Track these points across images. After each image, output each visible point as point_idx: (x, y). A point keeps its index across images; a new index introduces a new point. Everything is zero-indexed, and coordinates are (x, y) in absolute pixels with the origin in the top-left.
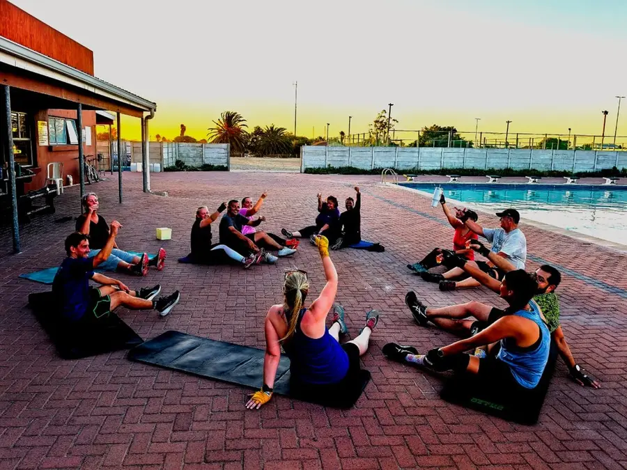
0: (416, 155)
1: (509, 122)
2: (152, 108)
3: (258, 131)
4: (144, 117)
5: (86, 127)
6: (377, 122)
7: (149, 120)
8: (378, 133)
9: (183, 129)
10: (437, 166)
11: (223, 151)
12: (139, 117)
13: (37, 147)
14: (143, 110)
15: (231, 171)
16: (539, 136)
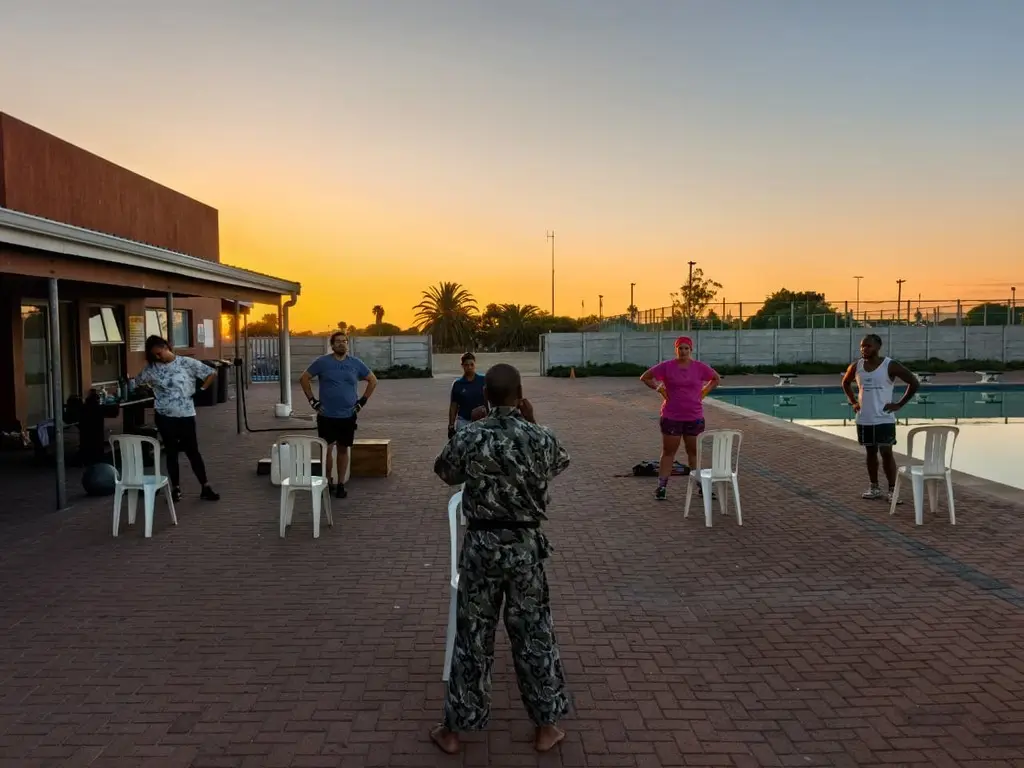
0: (731, 342)
1: (900, 282)
2: (294, 289)
3: (493, 311)
4: (283, 304)
5: (205, 321)
6: (684, 288)
7: (290, 308)
8: (690, 306)
9: (379, 311)
10: (768, 360)
11: (422, 347)
12: (275, 304)
13: (128, 354)
14: (279, 295)
15: (435, 376)
16: (948, 304)
